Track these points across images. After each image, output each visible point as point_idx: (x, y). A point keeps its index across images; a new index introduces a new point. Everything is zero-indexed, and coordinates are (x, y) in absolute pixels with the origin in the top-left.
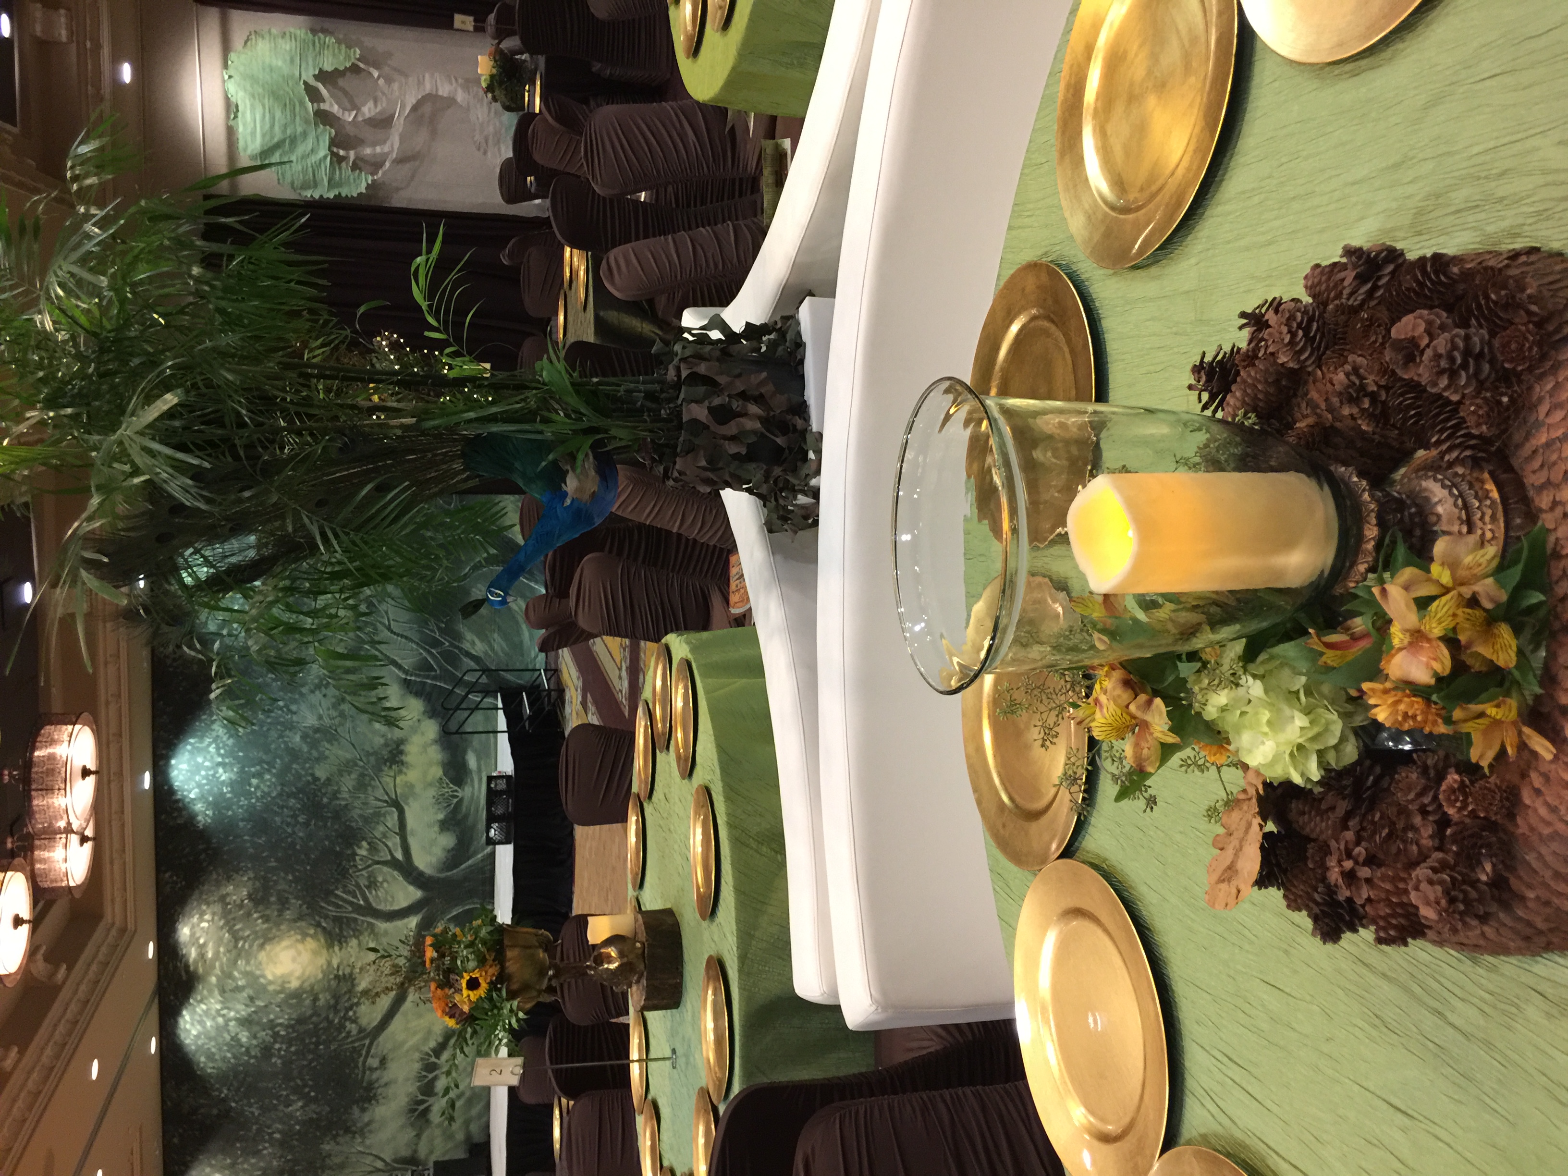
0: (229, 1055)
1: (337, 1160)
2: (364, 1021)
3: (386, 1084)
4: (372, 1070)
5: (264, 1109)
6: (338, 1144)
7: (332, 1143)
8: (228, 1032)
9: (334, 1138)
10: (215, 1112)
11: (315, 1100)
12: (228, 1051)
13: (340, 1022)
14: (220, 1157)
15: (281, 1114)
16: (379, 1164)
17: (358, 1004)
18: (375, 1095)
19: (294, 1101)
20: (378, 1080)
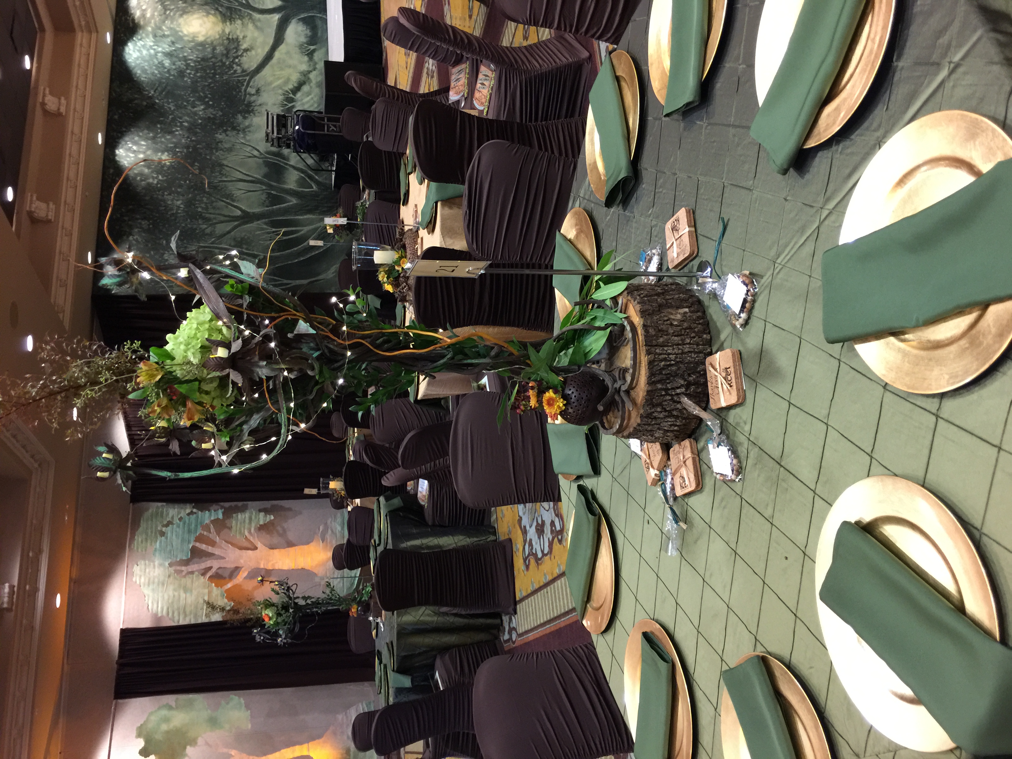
0: (156, 72)
1: (227, 146)
2: (246, 66)
3: (260, 105)
4: (251, 95)
5: (178, 107)
6: (227, 135)
7: (224, 134)
8: (157, 58)
9: (225, 131)
10: (145, 103)
11: (212, 106)
12: (156, 69)
13: (229, 64)
14: (146, 131)
15: (189, 112)
16: (256, 153)
17: (242, 56)
18: (253, 110)
19: (199, 105)
20: (254, 101)
